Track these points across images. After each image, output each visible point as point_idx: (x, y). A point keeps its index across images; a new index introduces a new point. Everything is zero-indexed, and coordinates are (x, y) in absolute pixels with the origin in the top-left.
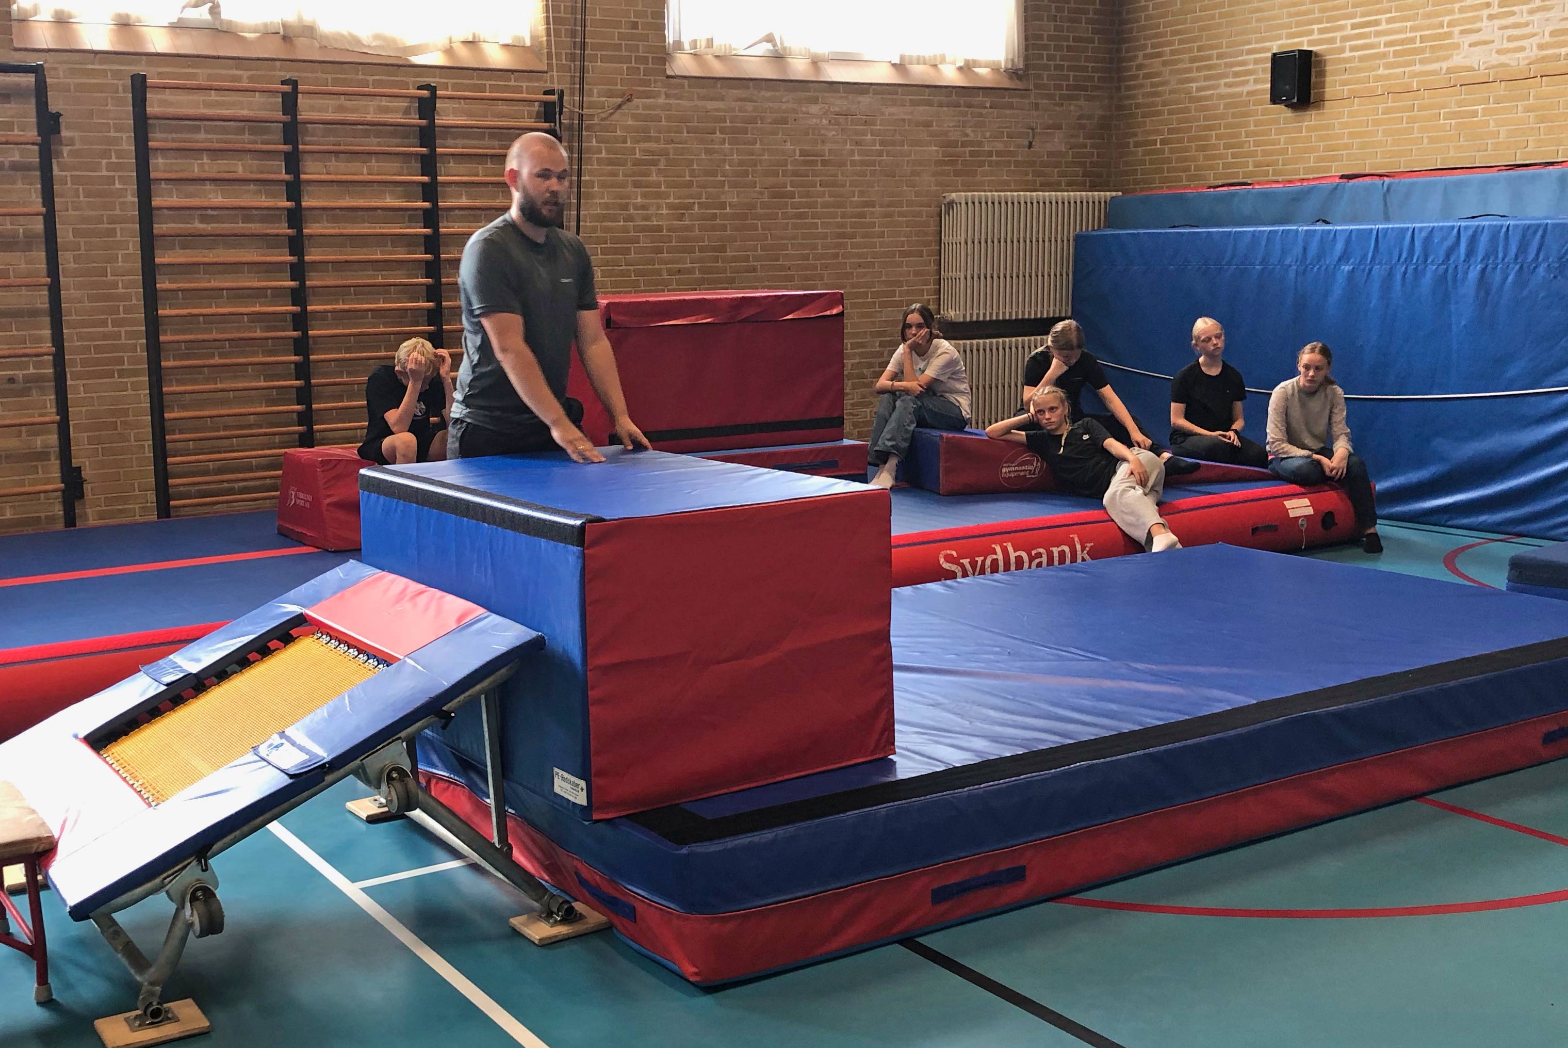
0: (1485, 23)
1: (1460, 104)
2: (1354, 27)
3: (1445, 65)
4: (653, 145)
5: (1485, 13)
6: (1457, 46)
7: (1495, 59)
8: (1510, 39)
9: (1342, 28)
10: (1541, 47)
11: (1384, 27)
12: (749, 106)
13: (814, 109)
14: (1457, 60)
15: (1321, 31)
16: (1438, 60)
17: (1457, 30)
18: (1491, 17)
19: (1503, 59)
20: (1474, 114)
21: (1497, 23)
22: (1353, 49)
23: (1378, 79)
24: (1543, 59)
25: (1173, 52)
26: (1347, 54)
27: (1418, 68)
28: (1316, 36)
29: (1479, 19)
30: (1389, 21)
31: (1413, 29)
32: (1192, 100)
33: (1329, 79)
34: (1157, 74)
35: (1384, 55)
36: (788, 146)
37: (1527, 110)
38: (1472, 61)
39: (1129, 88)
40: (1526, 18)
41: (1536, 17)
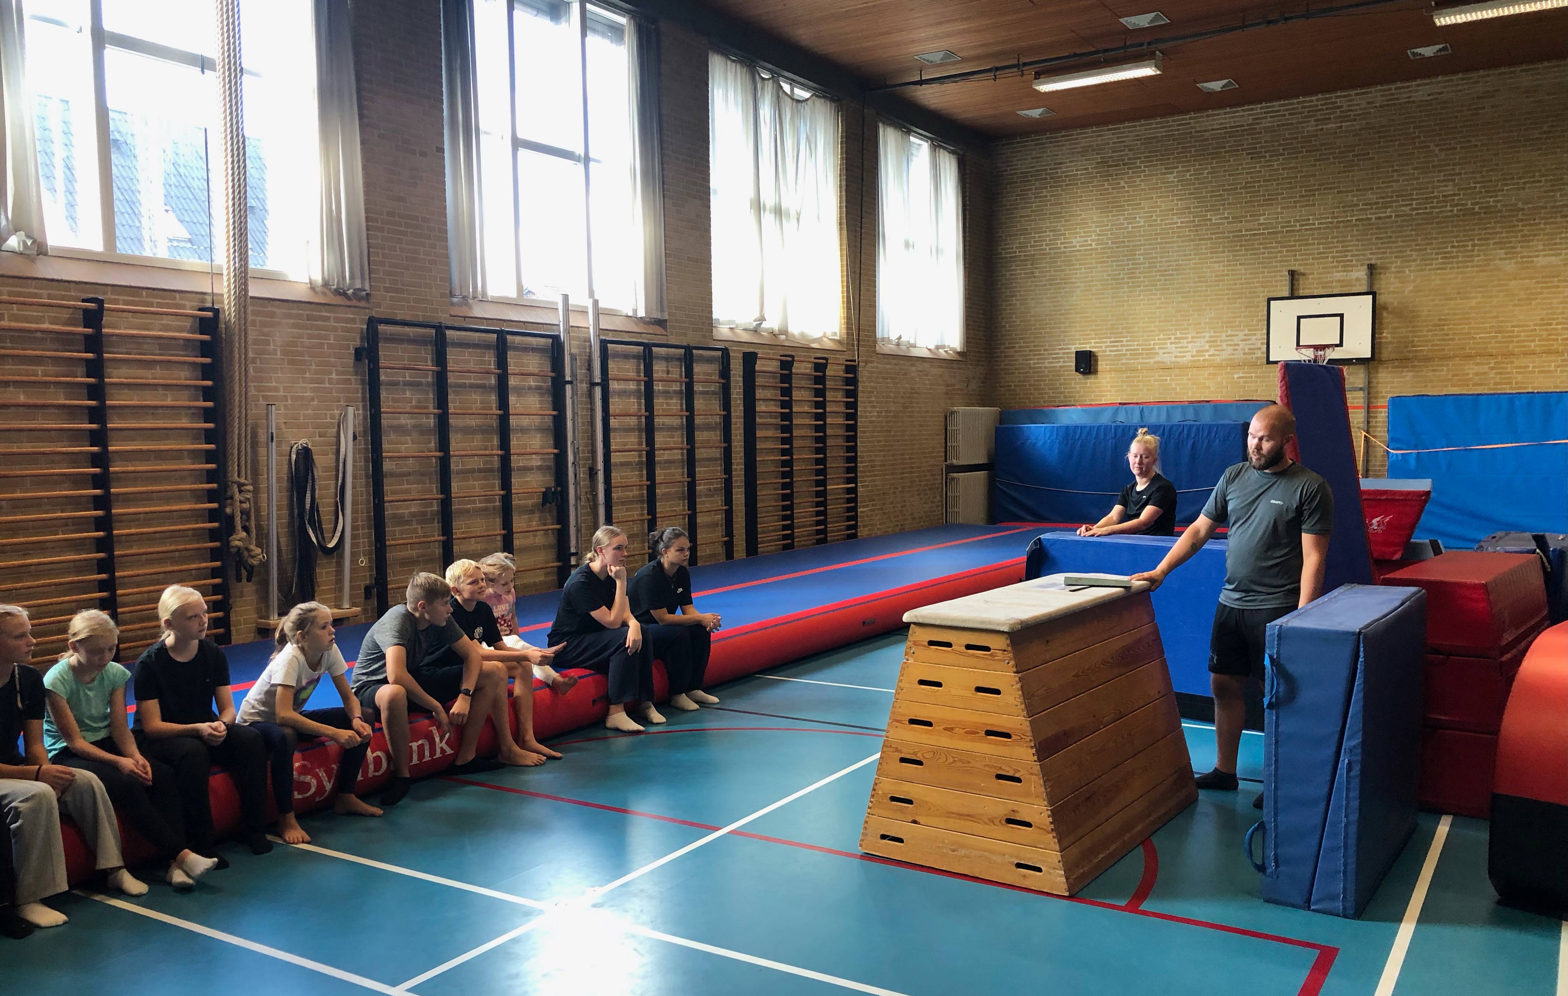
0: (1169, 345)
1: (1160, 376)
2: (1111, 342)
3: (1152, 361)
4: (872, 384)
5: (1169, 341)
6: (1157, 353)
7: (1174, 359)
8: (1180, 352)
9: (1106, 342)
10: (1192, 356)
11: (1125, 343)
12: (897, 367)
13: (913, 369)
14: (1157, 359)
15: (1095, 343)
16: (1149, 358)
17: (1157, 347)
18: (1171, 343)
19: (1177, 360)
20: (1166, 380)
21: (1174, 345)
22: (1110, 351)
23: (1123, 364)
24: (1194, 361)
25: (1020, 347)
26: (1108, 353)
27: (1140, 361)
28: (1093, 345)
29: (1166, 344)
30: (1127, 341)
31: (1138, 345)
32: (1031, 368)
33: (1099, 363)
34: (1013, 356)
35: (1126, 355)
36: (907, 386)
37: (1188, 380)
38: (1164, 360)
39: (996, 361)
40: (1185, 345)
41: (1190, 345)
